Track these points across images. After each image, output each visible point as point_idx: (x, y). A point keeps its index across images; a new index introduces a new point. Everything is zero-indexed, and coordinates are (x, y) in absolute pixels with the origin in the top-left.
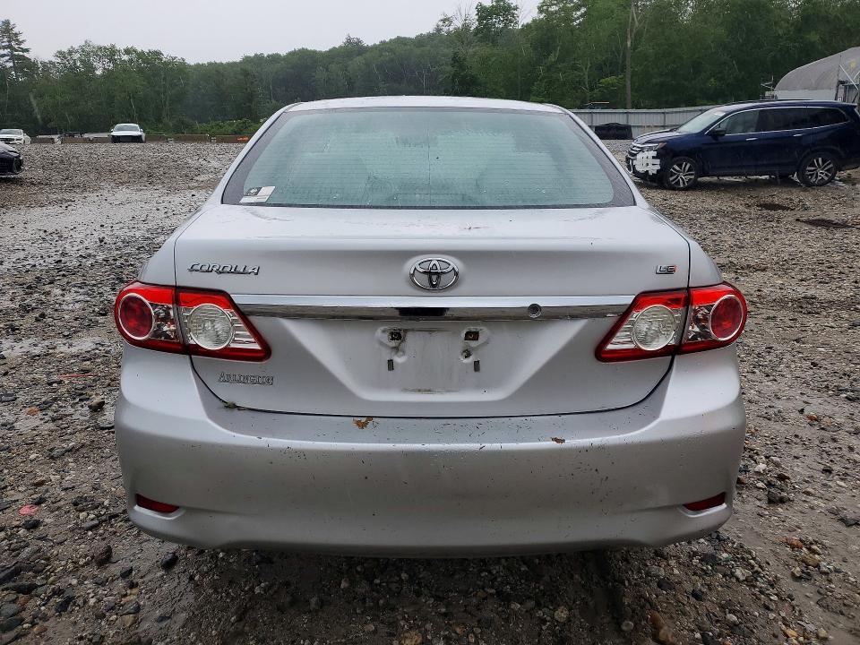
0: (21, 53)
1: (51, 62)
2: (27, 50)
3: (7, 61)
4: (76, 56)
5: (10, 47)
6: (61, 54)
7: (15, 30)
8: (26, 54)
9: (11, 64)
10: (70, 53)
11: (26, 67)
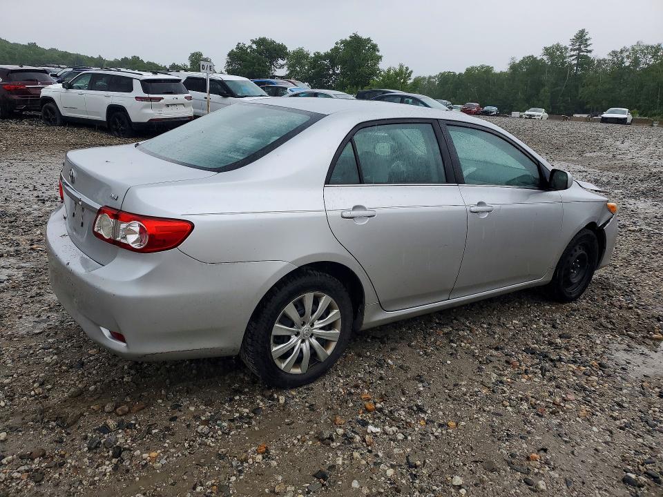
0: (585, 54)
1: (604, 60)
2: (590, 51)
3: (573, 60)
4: (625, 54)
5: (579, 49)
6: (614, 53)
7: (587, 37)
8: (589, 55)
9: (576, 62)
10: (622, 52)
11: (586, 64)
